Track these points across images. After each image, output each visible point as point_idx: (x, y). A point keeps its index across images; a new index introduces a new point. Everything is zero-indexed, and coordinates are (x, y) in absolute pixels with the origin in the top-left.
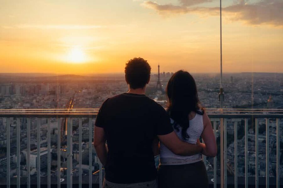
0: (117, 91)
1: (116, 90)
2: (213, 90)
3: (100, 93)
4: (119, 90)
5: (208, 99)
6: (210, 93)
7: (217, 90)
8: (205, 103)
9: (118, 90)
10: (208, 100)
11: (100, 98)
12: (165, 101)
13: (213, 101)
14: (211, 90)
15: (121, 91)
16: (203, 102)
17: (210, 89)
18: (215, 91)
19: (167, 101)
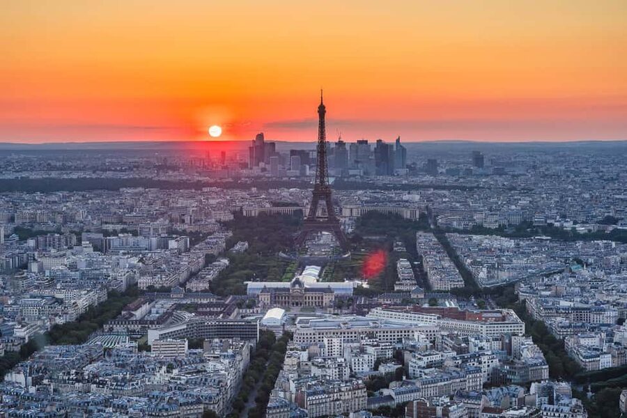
0: (115, 233)
1: (110, 227)
2: (593, 227)
3: (31, 243)
4: (123, 231)
5: (573, 274)
6: (579, 244)
7: (611, 228)
8: (557, 295)
9: (119, 227)
10: (572, 280)
11: (34, 267)
12: (358, 282)
13: (596, 284)
14: (581, 229)
15: (135, 234)
16: (548, 287)
17: (575, 223)
18: (600, 235)
19: (365, 285)
